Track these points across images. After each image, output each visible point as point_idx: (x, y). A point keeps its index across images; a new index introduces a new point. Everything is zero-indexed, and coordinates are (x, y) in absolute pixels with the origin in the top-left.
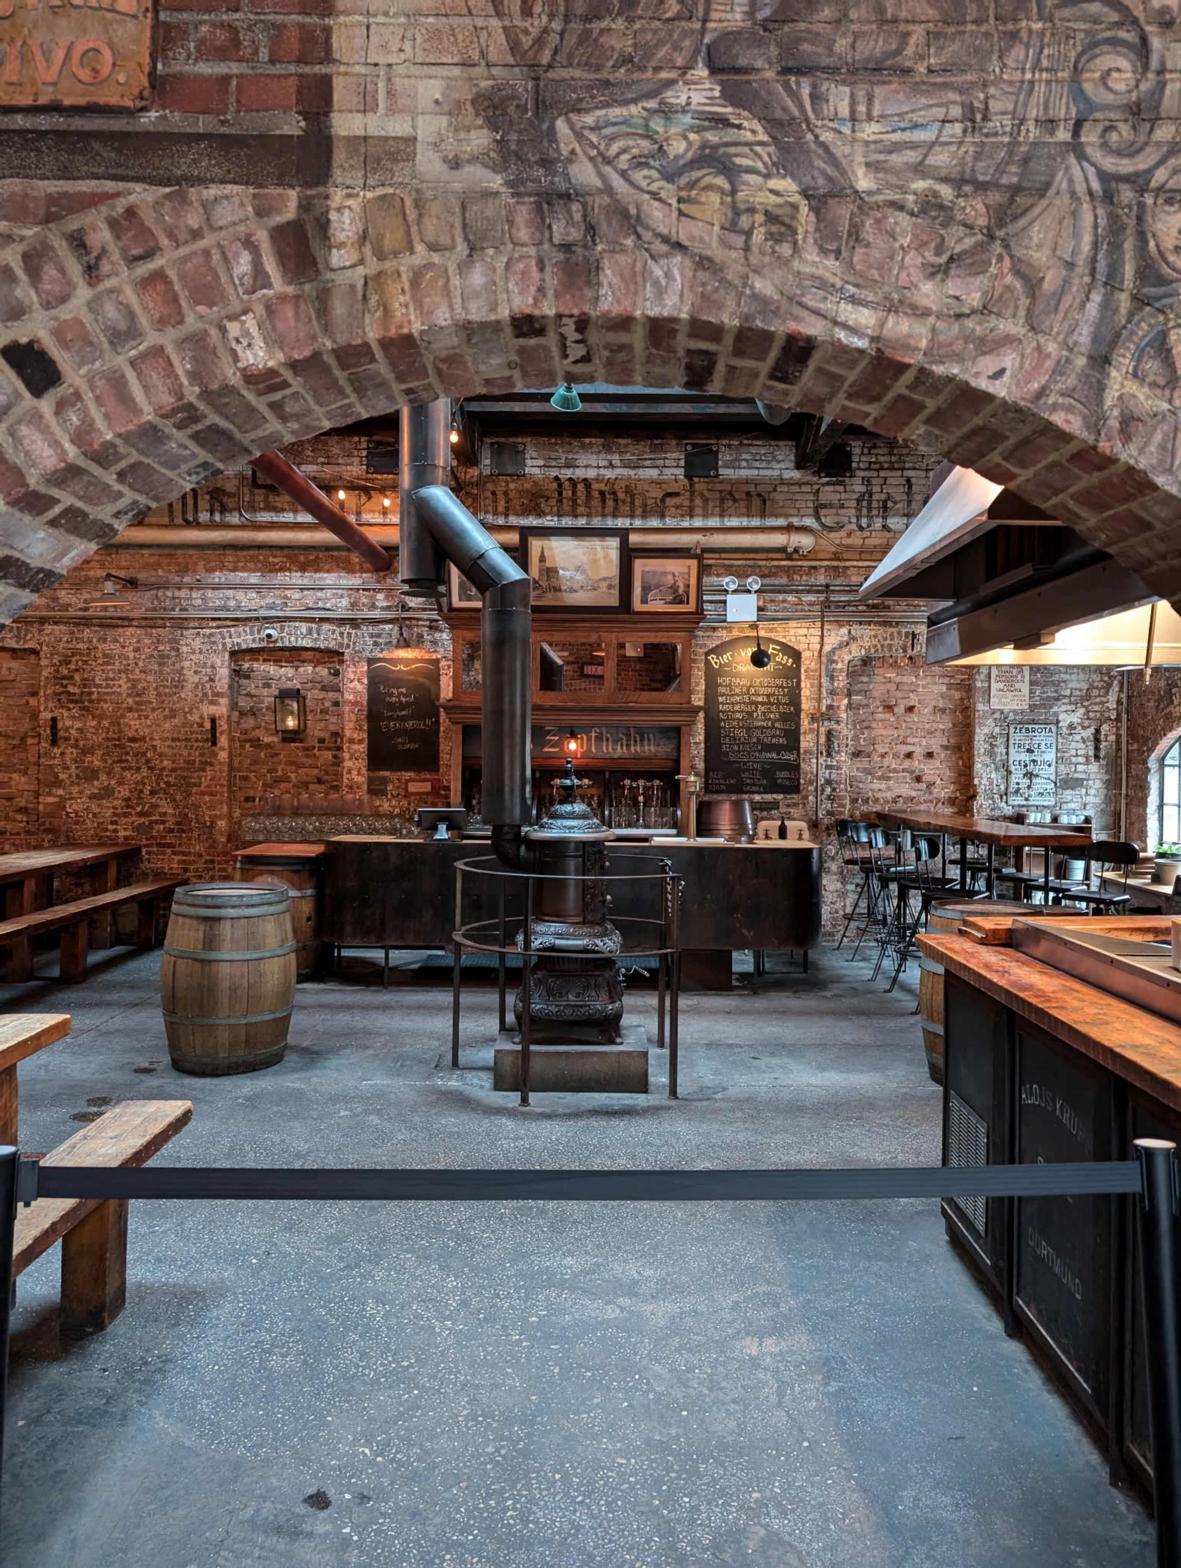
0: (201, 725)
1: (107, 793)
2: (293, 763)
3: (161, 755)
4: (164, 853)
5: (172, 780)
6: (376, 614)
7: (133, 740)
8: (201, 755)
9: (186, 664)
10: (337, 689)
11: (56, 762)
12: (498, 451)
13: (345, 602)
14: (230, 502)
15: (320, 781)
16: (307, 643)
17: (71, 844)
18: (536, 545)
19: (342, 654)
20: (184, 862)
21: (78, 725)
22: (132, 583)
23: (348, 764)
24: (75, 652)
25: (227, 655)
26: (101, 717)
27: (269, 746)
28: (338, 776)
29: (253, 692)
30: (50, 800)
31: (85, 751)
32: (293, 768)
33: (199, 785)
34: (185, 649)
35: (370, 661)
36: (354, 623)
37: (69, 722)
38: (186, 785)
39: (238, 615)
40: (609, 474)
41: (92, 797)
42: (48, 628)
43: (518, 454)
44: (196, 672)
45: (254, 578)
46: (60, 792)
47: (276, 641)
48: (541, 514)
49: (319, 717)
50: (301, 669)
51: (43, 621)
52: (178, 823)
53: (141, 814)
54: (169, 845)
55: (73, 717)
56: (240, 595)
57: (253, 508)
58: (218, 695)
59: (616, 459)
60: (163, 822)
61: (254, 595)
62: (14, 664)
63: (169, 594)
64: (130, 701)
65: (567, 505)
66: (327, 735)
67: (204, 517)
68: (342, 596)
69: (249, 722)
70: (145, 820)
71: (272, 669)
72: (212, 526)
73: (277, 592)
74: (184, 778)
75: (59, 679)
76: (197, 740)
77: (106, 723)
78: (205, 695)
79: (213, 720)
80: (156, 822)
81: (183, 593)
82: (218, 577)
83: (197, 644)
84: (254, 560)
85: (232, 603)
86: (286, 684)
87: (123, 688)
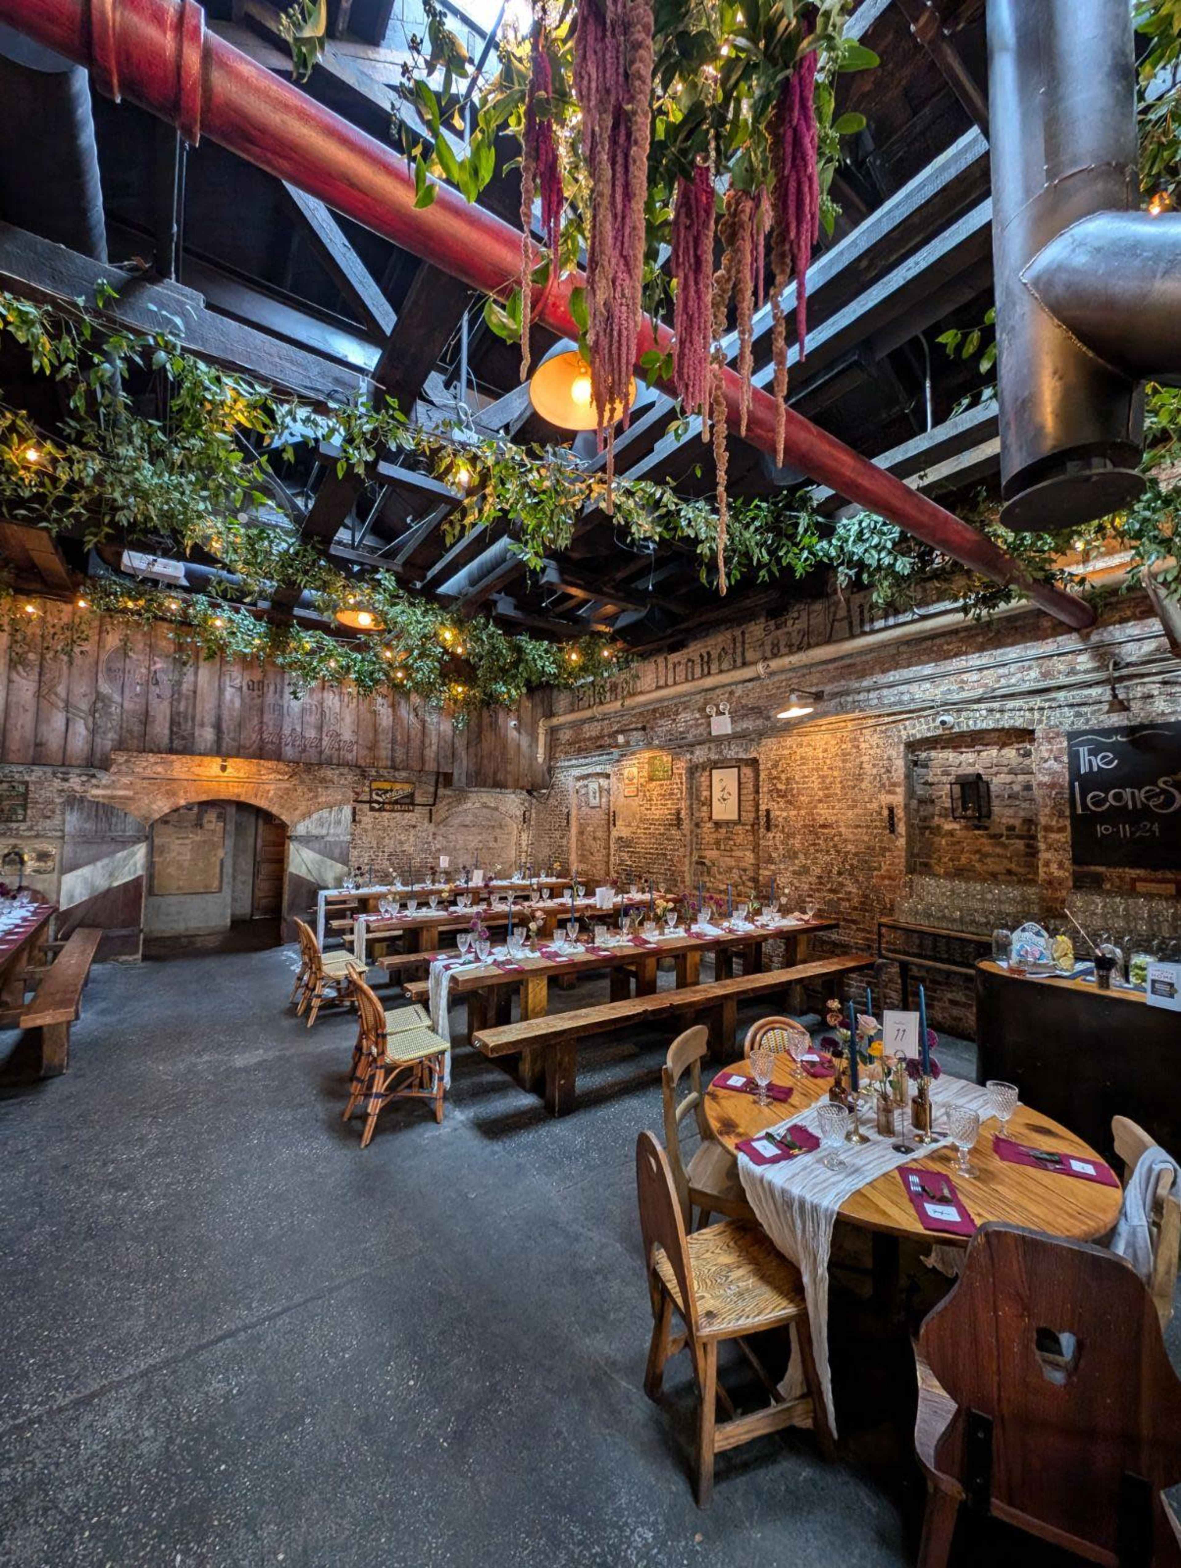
0: (880, 814)
1: (805, 870)
2: (978, 852)
3: (846, 841)
4: (849, 928)
5: (855, 862)
6: (1077, 679)
7: (823, 826)
8: (881, 841)
9: (865, 759)
10: (1028, 772)
11: (770, 843)
13: (1034, 674)
16: (989, 724)
19: (1032, 732)
20: (867, 939)
21: (785, 814)
22: (819, 695)
23: (1044, 856)
24: (781, 758)
25: (902, 747)
26: (799, 808)
27: (951, 833)
28: (1033, 868)
29: (930, 780)
30: (767, 873)
31: (789, 836)
32: (978, 856)
33: (879, 869)
34: (863, 746)
35: (1072, 735)
36: (1047, 693)
37: (779, 813)
38: (867, 868)
39: (912, 707)
41: (794, 873)
42: (764, 741)
44: (874, 766)
45: (928, 669)
46: (773, 867)
47: (952, 728)
49: (1007, 802)
50: (984, 754)
51: (760, 735)
52: (862, 903)
53: (831, 891)
54: (854, 922)
55: (781, 809)
56: (914, 688)
57: (924, 602)
58: (894, 785)
60: (849, 900)
61: (928, 685)
63: (850, 699)
64: (821, 793)
66: (1017, 823)
67: (879, 622)
68: (1030, 668)
69: (926, 810)
70: (834, 897)
71: (949, 756)
72: (886, 628)
73: (952, 679)
74: (866, 862)
75: (771, 780)
76: (876, 827)
77: (803, 812)
78: (883, 786)
79: (891, 810)
80: (842, 899)
81: (862, 696)
82: (893, 676)
83: (875, 740)
84: (929, 652)
85: (906, 698)
86: (970, 770)
87: (814, 783)
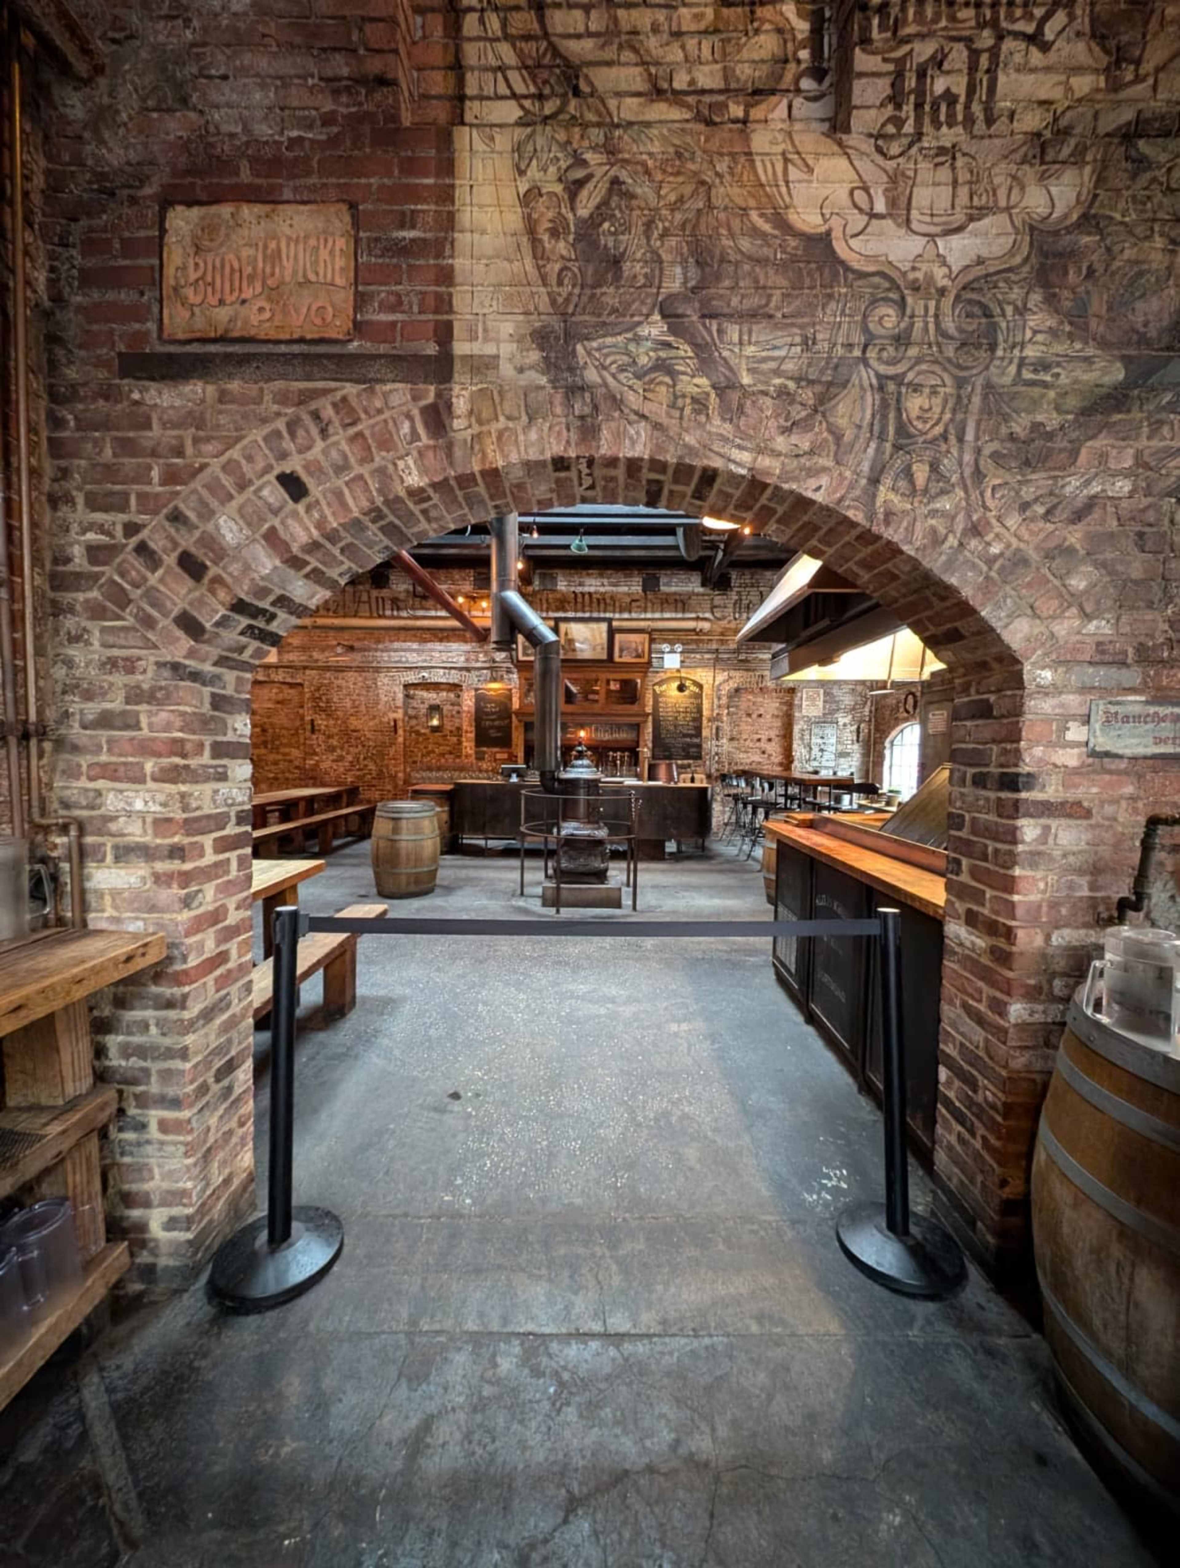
0: (389, 723)
1: (341, 759)
2: (437, 743)
3: (369, 739)
4: (371, 790)
5: (374, 752)
6: (479, 665)
7: (354, 731)
8: (389, 739)
9: (381, 691)
10: (459, 705)
11: (314, 742)
12: (543, 577)
13: (462, 659)
14: (401, 605)
15: (451, 753)
16: (444, 680)
17: (323, 785)
18: (563, 626)
19: (462, 686)
20: (382, 792)
21: (325, 723)
22: (351, 648)
23: (465, 744)
24: (322, 685)
25: (402, 687)
26: (337, 719)
27: (424, 734)
28: (460, 750)
29: (416, 706)
30: (312, 762)
31: (330, 737)
32: (437, 746)
33: (389, 755)
34: (380, 683)
35: (476, 690)
36: (468, 669)
37: (321, 722)
38: (382, 755)
39: (407, 665)
40: (602, 589)
41: (333, 761)
42: (308, 672)
43: (554, 579)
44: (386, 696)
45: (415, 646)
46: (317, 758)
47: (427, 679)
48: (565, 611)
49: (450, 719)
50: (441, 694)
51: (305, 668)
52: (378, 775)
53: (359, 770)
54: (373, 786)
55: (322, 719)
56: (408, 654)
57: (413, 608)
58: (398, 707)
59: (605, 581)
60: (370, 774)
61: (416, 655)
62: (292, 691)
63: (371, 654)
64: (352, 710)
65: (579, 606)
66: (454, 729)
67: (388, 613)
68: (461, 655)
69: (413, 722)
70: (361, 773)
71: (425, 694)
72: (393, 617)
73: (427, 653)
74: (381, 751)
75: (314, 699)
76: (387, 731)
77: (339, 722)
78: (391, 707)
79: (395, 721)
80: (367, 774)
81: (378, 654)
82: (396, 645)
83: (386, 681)
84: (415, 636)
85: (404, 659)
86: (433, 702)
87: (348, 704)
